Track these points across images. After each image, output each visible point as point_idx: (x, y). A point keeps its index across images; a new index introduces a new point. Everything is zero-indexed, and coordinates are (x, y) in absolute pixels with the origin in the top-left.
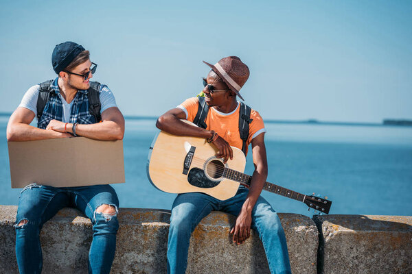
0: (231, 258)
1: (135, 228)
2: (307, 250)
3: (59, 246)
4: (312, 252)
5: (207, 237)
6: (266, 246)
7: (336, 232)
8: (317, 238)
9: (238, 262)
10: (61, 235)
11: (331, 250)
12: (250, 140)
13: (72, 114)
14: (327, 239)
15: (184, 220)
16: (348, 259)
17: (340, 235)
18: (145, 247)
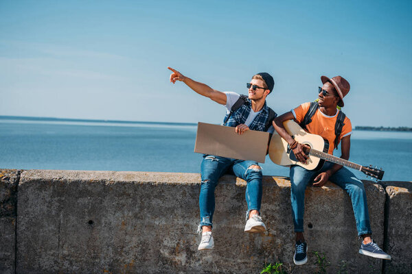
0: (328, 208)
1: (267, 188)
2: (378, 204)
3: (220, 198)
4: (381, 205)
5: (313, 194)
6: (354, 202)
7: (397, 193)
8: (384, 196)
9: (333, 211)
10: (221, 192)
11: (394, 203)
12: (341, 137)
13: (255, 120)
14: (391, 197)
15: (300, 183)
16: (405, 210)
17: (400, 194)
18: (274, 200)
